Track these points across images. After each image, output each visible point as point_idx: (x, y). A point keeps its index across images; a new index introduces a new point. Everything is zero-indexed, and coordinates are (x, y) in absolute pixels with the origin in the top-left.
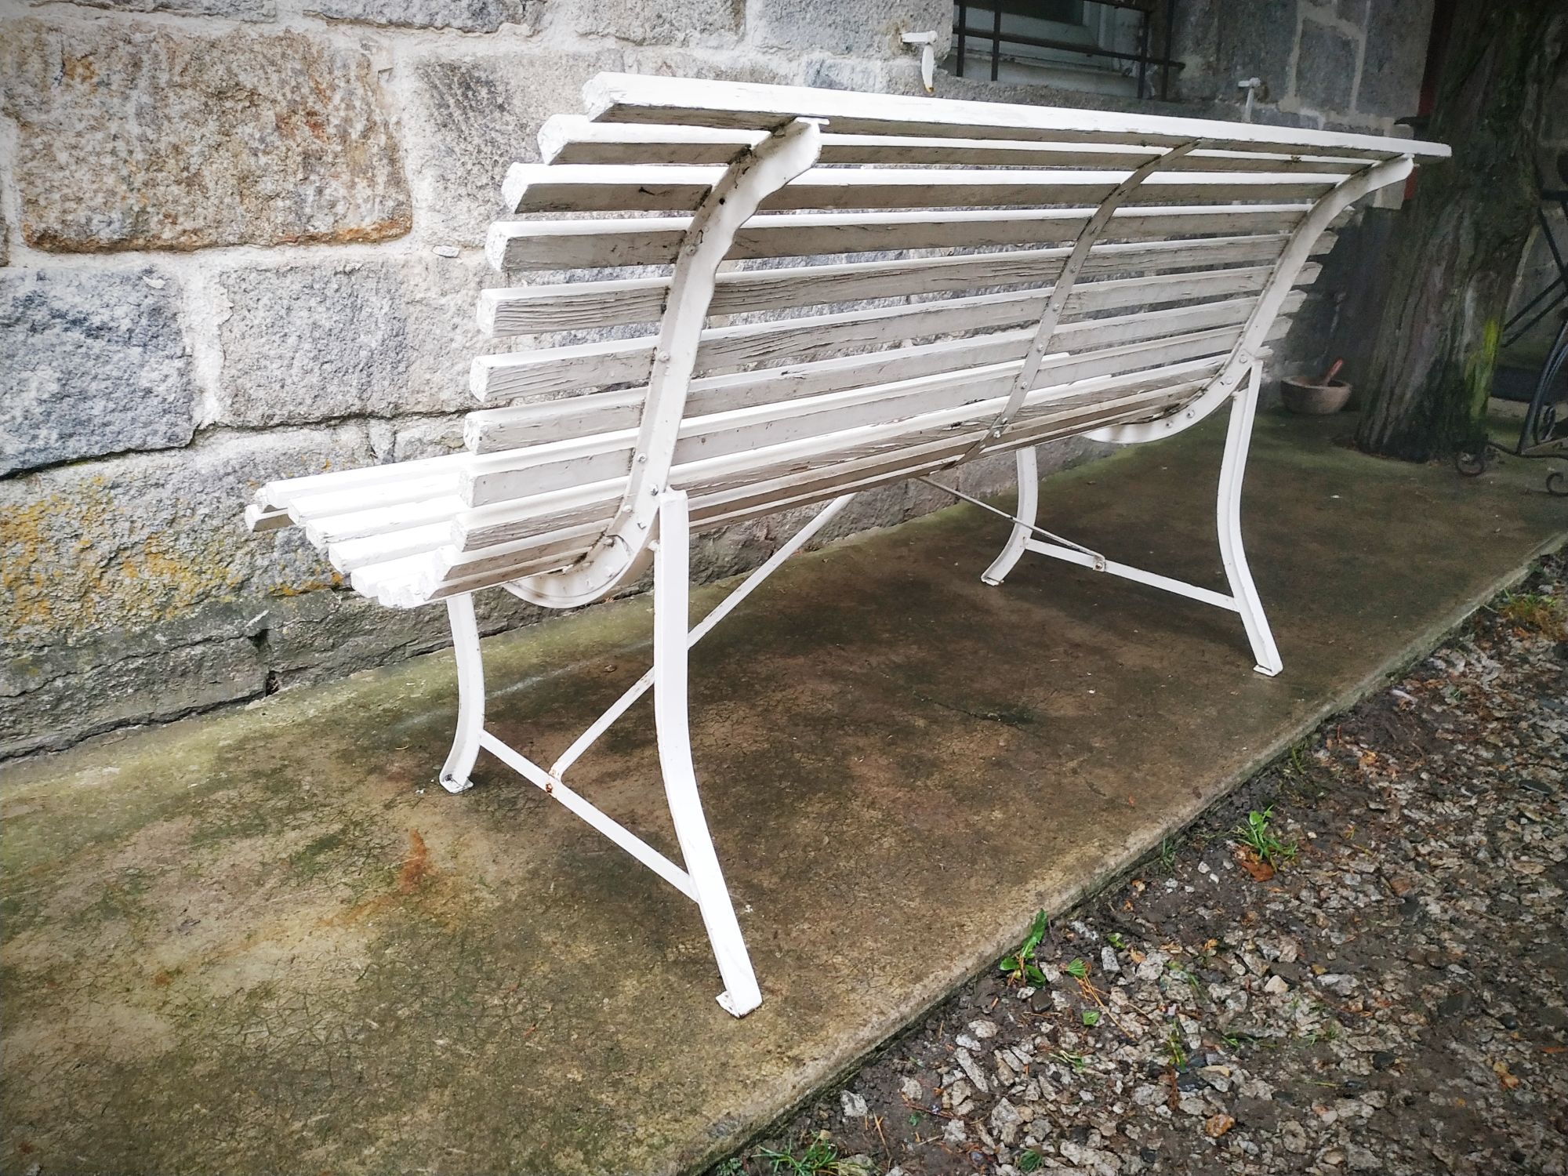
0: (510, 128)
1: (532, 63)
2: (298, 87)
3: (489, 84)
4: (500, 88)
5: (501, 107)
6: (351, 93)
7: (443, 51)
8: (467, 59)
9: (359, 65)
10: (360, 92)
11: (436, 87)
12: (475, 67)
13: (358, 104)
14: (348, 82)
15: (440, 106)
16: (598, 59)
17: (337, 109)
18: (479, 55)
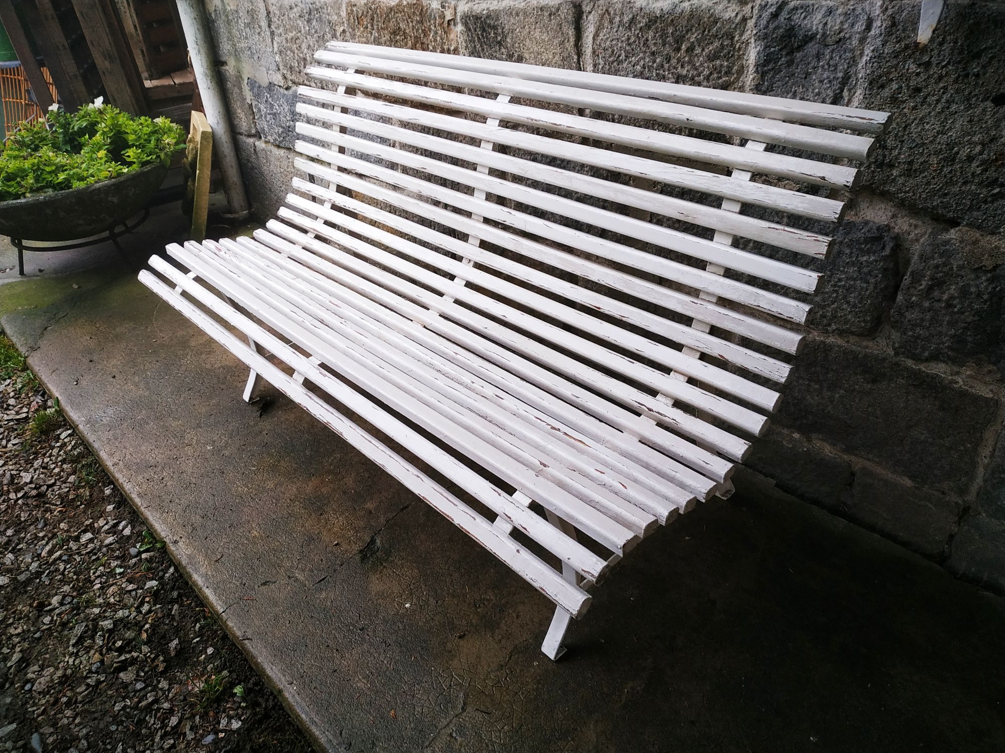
0: (504, 56)
1: (517, 14)
2: (417, 30)
3: (495, 28)
4: (500, 31)
5: (500, 43)
6: (436, 33)
7: (475, 8)
8: (485, 12)
9: (440, 17)
10: (440, 32)
11: (470, 30)
12: (488, 16)
13: (438, 39)
14: (435, 27)
15: (470, 41)
16: (558, 10)
17: (431, 42)
18: (491, 9)
